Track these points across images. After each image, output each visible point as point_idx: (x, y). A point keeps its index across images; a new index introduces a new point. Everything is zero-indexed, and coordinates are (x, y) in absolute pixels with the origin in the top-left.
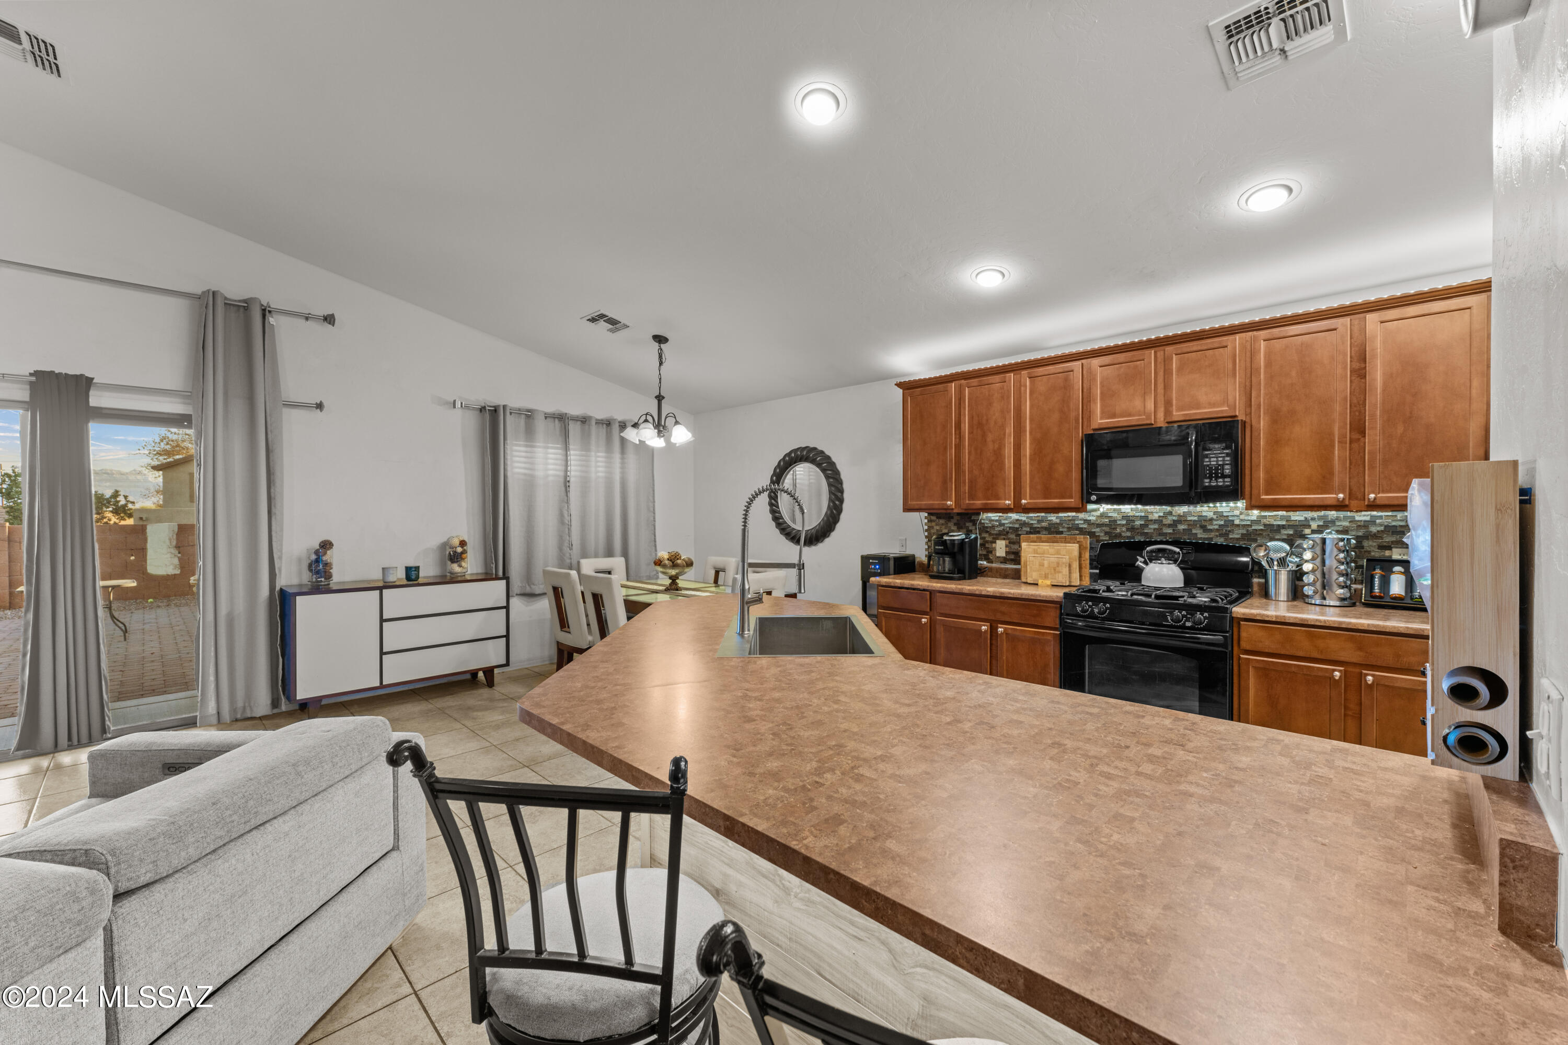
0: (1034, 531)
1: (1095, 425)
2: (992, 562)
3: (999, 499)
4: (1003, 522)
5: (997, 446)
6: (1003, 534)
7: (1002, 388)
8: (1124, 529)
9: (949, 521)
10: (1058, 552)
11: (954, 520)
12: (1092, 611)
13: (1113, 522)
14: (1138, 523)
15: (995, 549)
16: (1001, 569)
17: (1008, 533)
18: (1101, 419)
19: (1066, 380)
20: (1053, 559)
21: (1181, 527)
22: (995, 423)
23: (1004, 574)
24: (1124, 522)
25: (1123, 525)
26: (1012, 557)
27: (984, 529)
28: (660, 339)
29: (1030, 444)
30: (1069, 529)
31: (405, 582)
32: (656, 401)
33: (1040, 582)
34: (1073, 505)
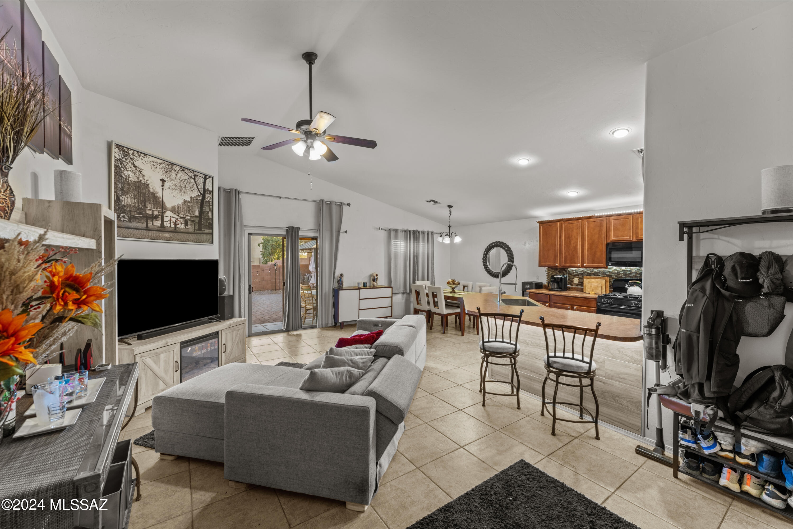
0: (589, 275)
1: (611, 240)
2: (572, 285)
3: (575, 263)
4: (577, 271)
5: (575, 245)
6: (577, 276)
7: (577, 225)
8: (623, 275)
9: (556, 270)
10: (597, 282)
11: (558, 270)
12: (608, 301)
13: (619, 272)
14: (628, 273)
15: (574, 281)
16: (576, 288)
17: (579, 275)
18: (613, 237)
19: (601, 223)
20: (596, 285)
22: (575, 237)
23: (577, 290)
24: (623, 272)
25: (622, 273)
26: (580, 284)
27: (570, 274)
28: (450, 207)
29: (588, 245)
30: (602, 274)
31: (363, 287)
32: (448, 228)
33: (590, 292)
34: (603, 266)
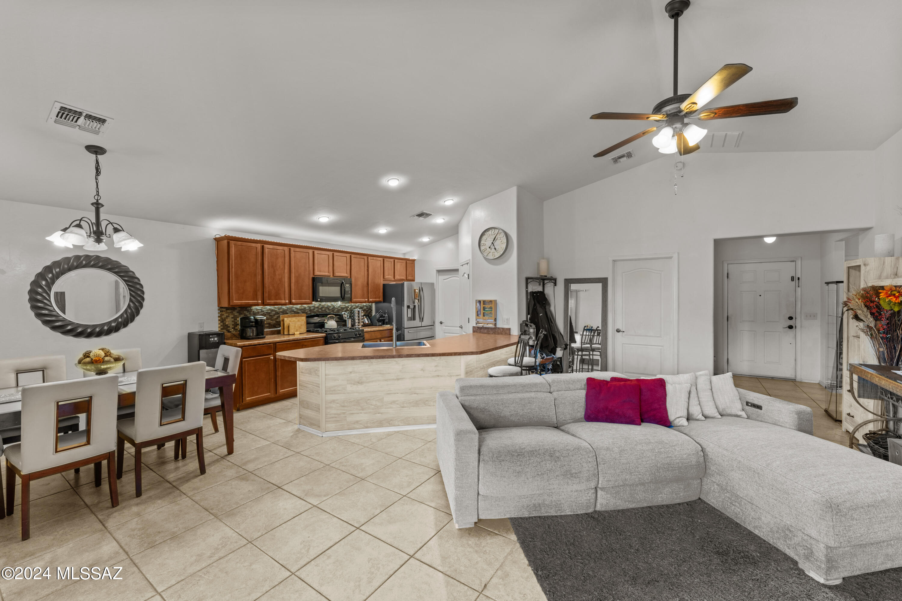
1: (315, 274)
4: (263, 310)
5: (280, 277)
7: (283, 252)
9: (234, 311)
10: (299, 321)
14: (312, 308)
18: (318, 272)
19: (306, 255)
20: (299, 324)
21: (323, 309)
22: (280, 267)
29: (294, 278)
33: (295, 333)
34: (309, 302)
